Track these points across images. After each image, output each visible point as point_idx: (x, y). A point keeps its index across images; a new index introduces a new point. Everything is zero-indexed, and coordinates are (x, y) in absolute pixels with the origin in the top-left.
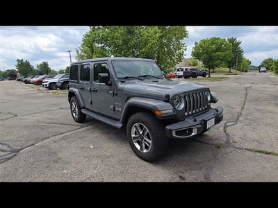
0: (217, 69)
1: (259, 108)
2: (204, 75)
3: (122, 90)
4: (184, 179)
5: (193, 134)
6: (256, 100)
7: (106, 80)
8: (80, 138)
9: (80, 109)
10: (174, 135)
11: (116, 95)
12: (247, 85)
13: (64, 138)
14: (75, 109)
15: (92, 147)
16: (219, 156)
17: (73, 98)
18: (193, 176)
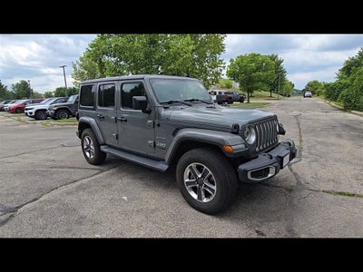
0: (255, 93)
1: (320, 139)
2: (241, 100)
3: (168, 119)
4: (263, 235)
5: (269, 175)
6: (313, 130)
7: (143, 106)
8: (104, 186)
9: (98, 145)
10: (249, 177)
11: (159, 125)
12: (296, 113)
13: (80, 188)
14: (88, 147)
15: (125, 198)
16: (295, 202)
17: (86, 131)
18: (273, 231)
